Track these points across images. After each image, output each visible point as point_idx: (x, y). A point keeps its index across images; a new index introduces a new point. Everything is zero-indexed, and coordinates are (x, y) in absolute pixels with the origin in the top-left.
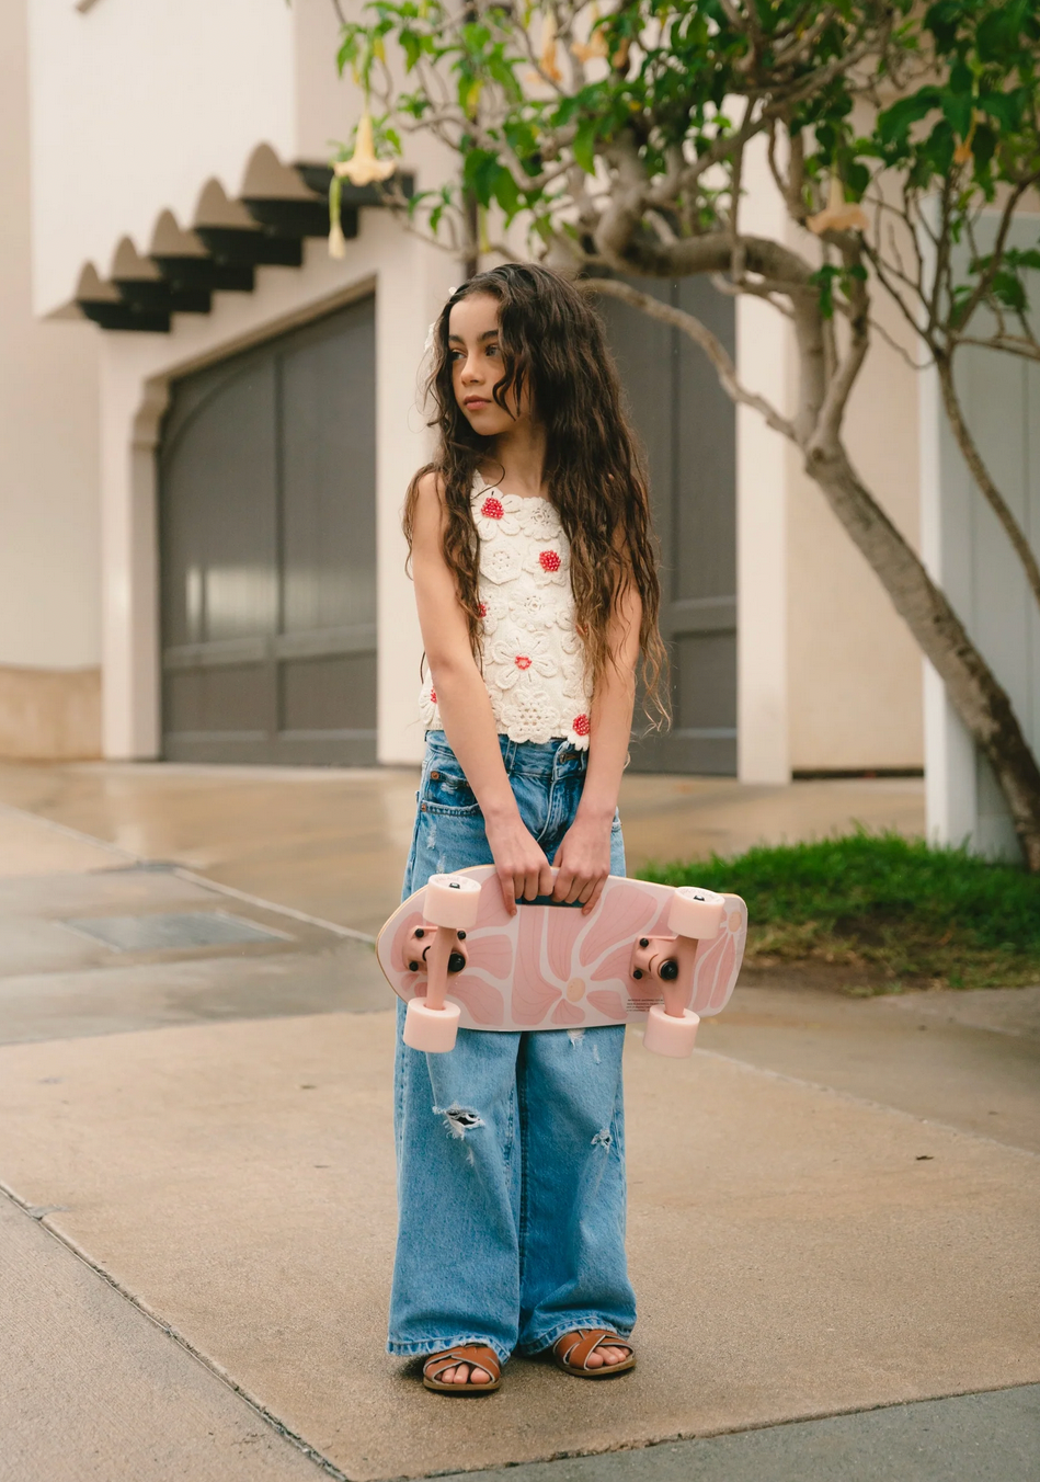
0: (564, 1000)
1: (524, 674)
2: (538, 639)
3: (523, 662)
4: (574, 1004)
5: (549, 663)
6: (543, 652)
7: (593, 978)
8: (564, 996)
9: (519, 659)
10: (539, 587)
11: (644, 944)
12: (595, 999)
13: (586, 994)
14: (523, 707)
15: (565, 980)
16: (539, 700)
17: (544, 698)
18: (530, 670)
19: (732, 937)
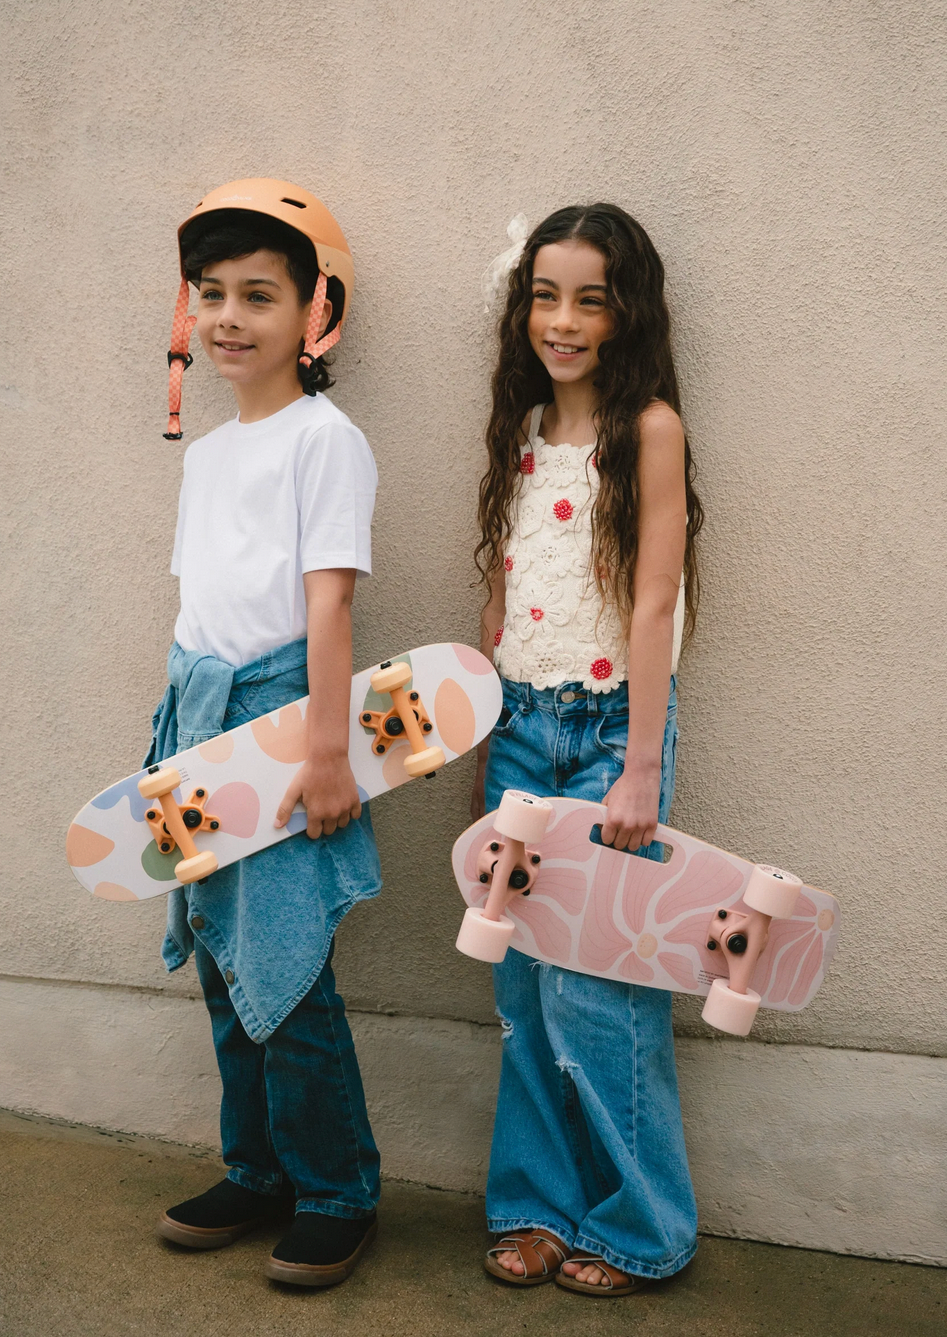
0: (633, 953)
1: (538, 625)
2: (551, 589)
3: (537, 614)
4: (644, 960)
5: (559, 612)
6: (555, 603)
7: (667, 938)
8: (634, 949)
9: (533, 611)
10: (556, 537)
11: (723, 915)
12: (666, 960)
13: (657, 953)
14: (539, 658)
15: (637, 932)
16: (552, 649)
17: (555, 647)
18: (544, 621)
19: (821, 935)
